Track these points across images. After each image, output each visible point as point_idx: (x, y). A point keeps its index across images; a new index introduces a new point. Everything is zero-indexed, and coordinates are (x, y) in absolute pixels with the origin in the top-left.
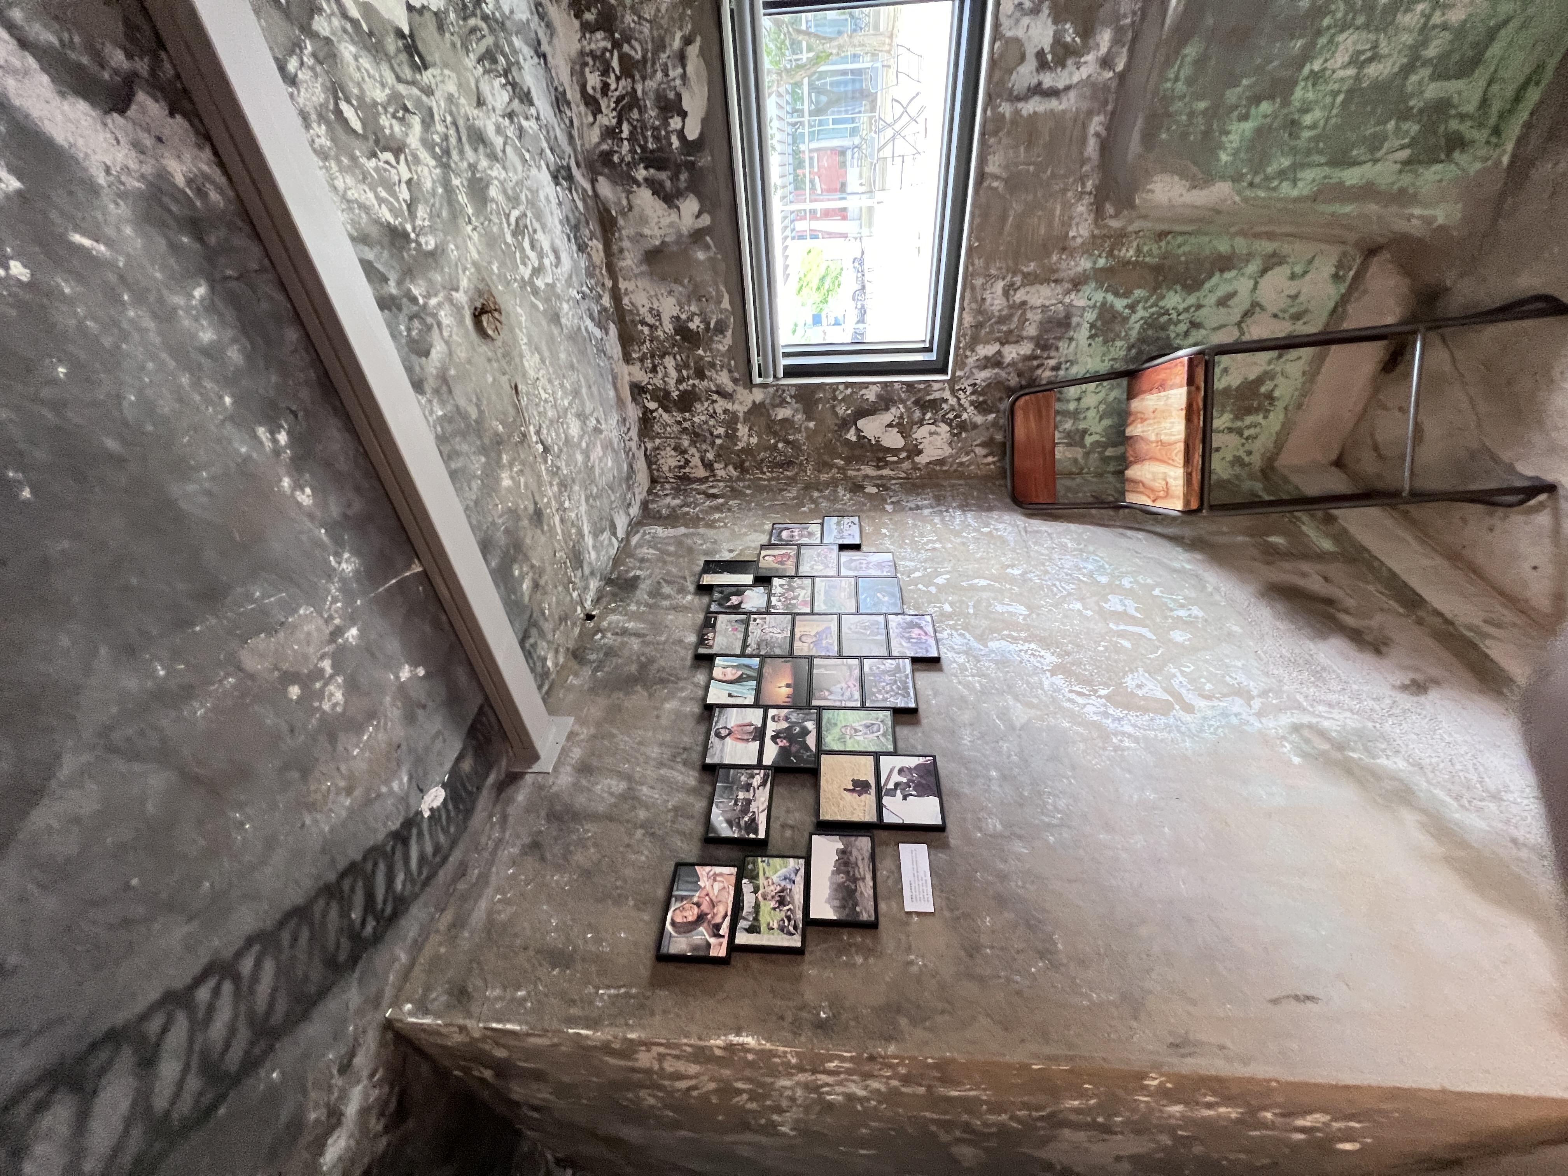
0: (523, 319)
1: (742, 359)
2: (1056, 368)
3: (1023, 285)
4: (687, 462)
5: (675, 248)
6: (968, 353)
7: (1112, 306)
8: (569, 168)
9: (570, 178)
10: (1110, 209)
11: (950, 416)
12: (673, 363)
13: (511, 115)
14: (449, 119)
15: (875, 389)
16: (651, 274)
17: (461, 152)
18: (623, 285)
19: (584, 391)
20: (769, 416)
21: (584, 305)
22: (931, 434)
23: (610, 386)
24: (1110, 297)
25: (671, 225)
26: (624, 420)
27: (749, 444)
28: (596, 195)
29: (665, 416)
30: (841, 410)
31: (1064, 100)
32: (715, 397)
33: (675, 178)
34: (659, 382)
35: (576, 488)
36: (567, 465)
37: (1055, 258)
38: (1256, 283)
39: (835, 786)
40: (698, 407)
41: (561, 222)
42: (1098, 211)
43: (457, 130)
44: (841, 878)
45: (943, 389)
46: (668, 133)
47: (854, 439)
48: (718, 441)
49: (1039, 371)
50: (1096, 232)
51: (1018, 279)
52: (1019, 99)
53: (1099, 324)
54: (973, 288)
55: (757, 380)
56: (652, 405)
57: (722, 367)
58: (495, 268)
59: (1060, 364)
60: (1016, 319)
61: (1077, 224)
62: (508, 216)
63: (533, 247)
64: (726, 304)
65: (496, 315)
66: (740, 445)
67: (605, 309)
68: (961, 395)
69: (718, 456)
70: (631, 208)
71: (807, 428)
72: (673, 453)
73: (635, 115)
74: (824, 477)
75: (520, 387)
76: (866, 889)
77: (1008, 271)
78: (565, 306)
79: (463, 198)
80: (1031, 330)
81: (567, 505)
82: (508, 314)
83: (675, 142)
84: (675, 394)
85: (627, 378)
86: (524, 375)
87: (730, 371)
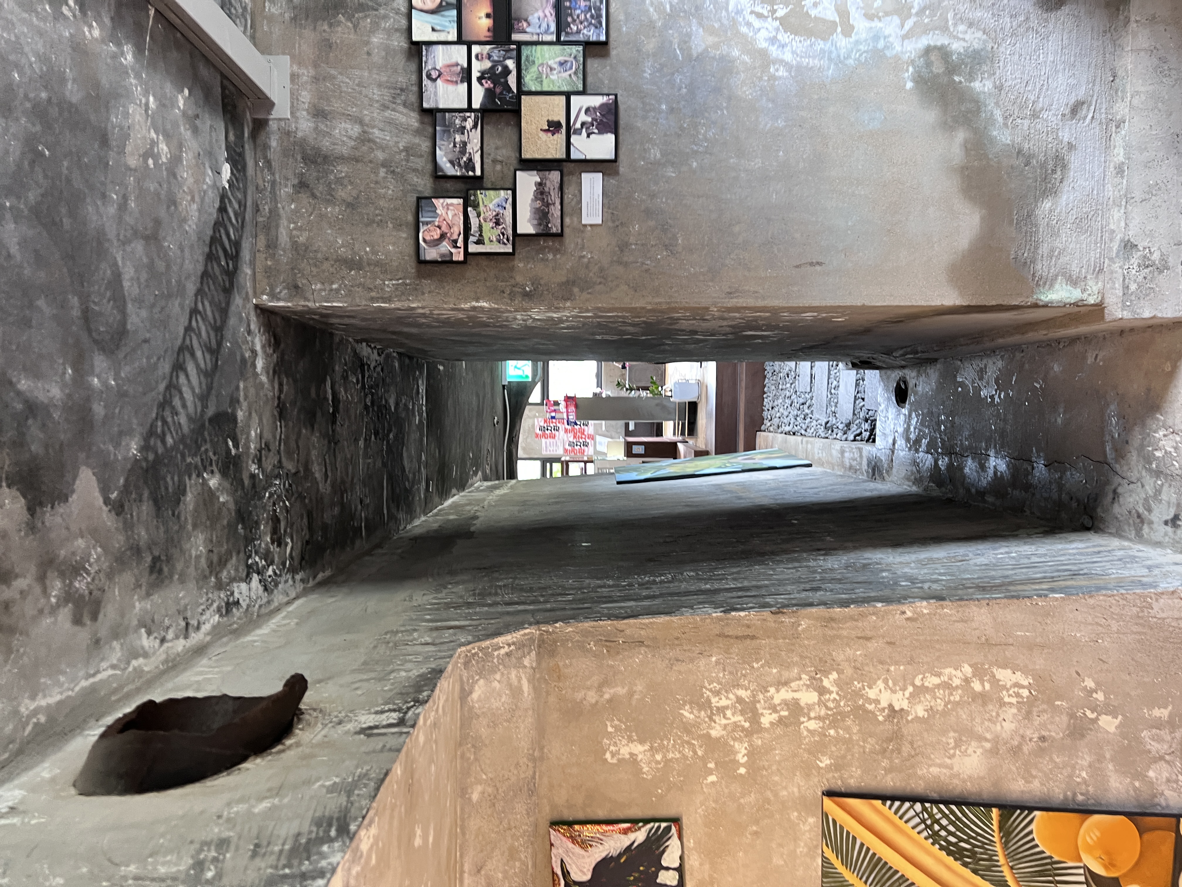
39: (534, 126)
44: (538, 204)
76: (555, 210)
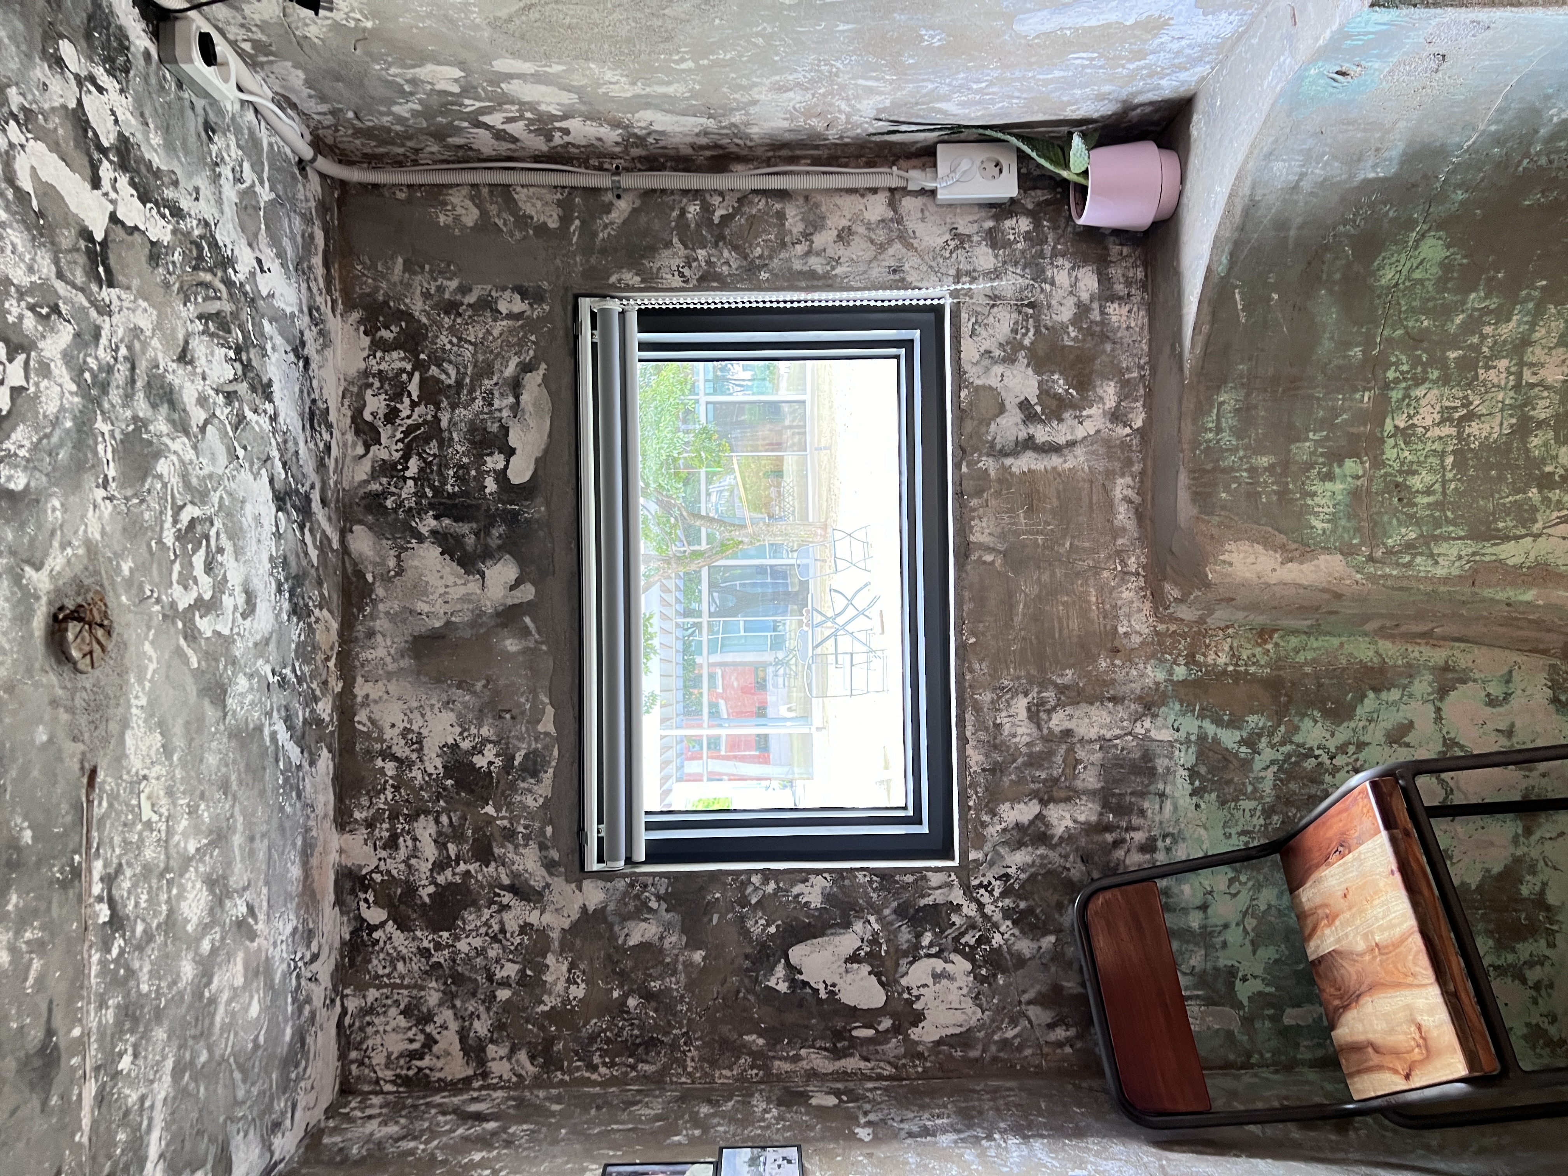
0: (152, 666)
1: (567, 823)
2: (1148, 847)
3: (1060, 704)
4: (430, 1042)
5: (468, 633)
6: (986, 818)
7: (1216, 741)
8: (308, 499)
9: (305, 510)
10: (1172, 591)
11: (970, 939)
12: (432, 829)
13: (230, 397)
14: (123, 351)
15: (819, 882)
16: (419, 673)
17: (128, 397)
18: (361, 689)
19: (237, 840)
20: (613, 937)
21: (279, 698)
22: (937, 977)
23: (293, 856)
24: (1210, 728)
25: (465, 599)
26: (309, 935)
27: (566, 1001)
28: (345, 549)
29: (399, 938)
30: (757, 926)
31: (1070, 457)
32: (507, 898)
33: (482, 533)
34: (395, 867)
35: (160, 1034)
36: (154, 974)
37: (1103, 664)
38: (1438, 710)
40: (471, 918)
41: (271, 559)
42: (1157, 598)
43: (133, 368)
45: (949, 885)
46: (481, 474)
47: (783, 987)
48: (503, 994)
49: (1120, 853)
50: (1161, 627)
51: (1050, 695)
52: (1004, 453)
53: (1203, 770)
54: (977, 709)
55: (594, 866)
56: (374, 915)
57: (527, 838)
58: (126, 567)
59: (1153, 839)
60: (1059, 759)
61: (1128, 616)
62: (178, 510)
63: (209, 568)
64: (547, 725)
65: (100, 633)
66: (550, 1002)
67: (319, 722)
68: (986, 899)
69: (499, 1027)
70: (400, 571)
71: (688, 964)
72: (402, 1021)
73: (433, 448)
74: (724, 1076)
75: (101, 776)
77: (1031, 682)
78: (242, 683)
79: (105, 451)
80: (1090, 779)
81: (125, 1064)
82: (123, 645)
83: (491, 485)
84: (426, 892)
85: (333, 857)
86: (120, 757)
87: (542, 847)
